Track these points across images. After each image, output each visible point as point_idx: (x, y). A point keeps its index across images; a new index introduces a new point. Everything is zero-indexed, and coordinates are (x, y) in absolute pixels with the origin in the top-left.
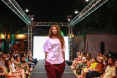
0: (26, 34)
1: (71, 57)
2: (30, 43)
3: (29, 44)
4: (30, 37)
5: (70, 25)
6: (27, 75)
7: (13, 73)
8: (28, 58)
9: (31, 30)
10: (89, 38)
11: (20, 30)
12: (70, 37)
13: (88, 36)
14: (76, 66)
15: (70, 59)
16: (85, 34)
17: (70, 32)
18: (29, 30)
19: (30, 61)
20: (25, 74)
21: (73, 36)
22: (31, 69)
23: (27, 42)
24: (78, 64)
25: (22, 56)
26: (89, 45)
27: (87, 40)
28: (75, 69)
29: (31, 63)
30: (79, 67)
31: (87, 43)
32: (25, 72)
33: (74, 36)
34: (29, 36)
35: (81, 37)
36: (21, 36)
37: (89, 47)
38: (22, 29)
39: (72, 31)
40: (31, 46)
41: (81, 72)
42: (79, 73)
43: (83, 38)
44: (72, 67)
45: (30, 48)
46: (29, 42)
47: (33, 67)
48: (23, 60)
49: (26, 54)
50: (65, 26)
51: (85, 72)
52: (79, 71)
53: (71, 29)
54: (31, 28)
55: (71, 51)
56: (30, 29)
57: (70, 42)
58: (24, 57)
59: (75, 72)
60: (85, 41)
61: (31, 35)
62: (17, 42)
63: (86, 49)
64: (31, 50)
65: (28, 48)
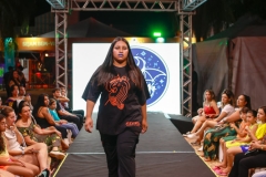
0: (48, 35)
1: (186, 105)
2: (62, 63)
3: (58, 65)
4: (62, 46)
5: (185, 8)
6: (55, 161)
7: (12, 154)
8: (58, 109)
9: (65, 22)
11: (32, 24)
12: (186, 45)
13: (240, 41)
14: (202, 135)
15: (185, 112)
16: (232, 36)
17: (186, 29)
18: (57, 25)
19: (62, 117)
20: (50, 155)
21: (194, 40)
22: (67, 142)
23: (52, 59)
24: (208, 126)
25: (38, 103)
26: (243, 68)
27: (237, 55)
28: (198, 142)
29: (64, 122)
30: (212, 136)
31: (236, 63)
32: (50, 150)
33: (198, 40)
34: (57, 42)
35: (219, 46)
36: (33, 43)
37: (244, 75)
38: (38, 19)
39: (190, 25)
40: (66, 74)
41: (217, 152)
42: (213, 155)
43: (224, 48)
44: (190, 136)
45: (62, 79)
46: (58, 60)
47: (74, 136)
48: (41, 115)
49: (51, 97)
50: (168, 10)
51: (229, 150)
52: (213, 147)
53: (186, 19)
54: (65, 17)
55: (186, 88)
56: (61, 19)
57: (185, 61)
58: (44, 105)
59: (199, 151)
60: (230, 58)
61: (65, 40)
62: (22, 62)
63: (234, 80)
64: (66, 86)
65: (58, 77)
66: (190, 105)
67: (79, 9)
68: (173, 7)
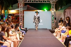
3: (20, 17)
9: (22, 6)
10: (68, 12)
12: (53, 12)
13: (67, 10)
15: (53, 29)
17: (53, 7)
18: (20, 6)
21: (55, 11)
34: (20, 11)
40: (22, 19)
43: (63, 12)
53: (53, 5)
54: (22, 4)
57: (53, 16)
60: (65, 15)
61: (22, 10)
64: (22, 22)
65: (20, 20)
66: (54, 27)
67: (25, 2)
68: (50, 2)
